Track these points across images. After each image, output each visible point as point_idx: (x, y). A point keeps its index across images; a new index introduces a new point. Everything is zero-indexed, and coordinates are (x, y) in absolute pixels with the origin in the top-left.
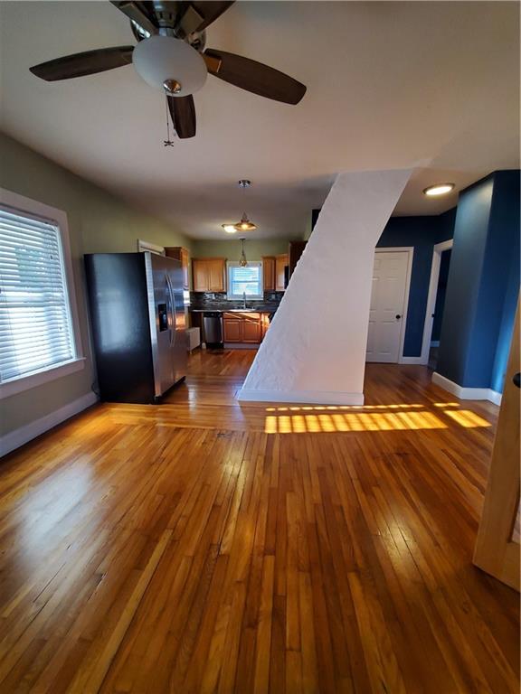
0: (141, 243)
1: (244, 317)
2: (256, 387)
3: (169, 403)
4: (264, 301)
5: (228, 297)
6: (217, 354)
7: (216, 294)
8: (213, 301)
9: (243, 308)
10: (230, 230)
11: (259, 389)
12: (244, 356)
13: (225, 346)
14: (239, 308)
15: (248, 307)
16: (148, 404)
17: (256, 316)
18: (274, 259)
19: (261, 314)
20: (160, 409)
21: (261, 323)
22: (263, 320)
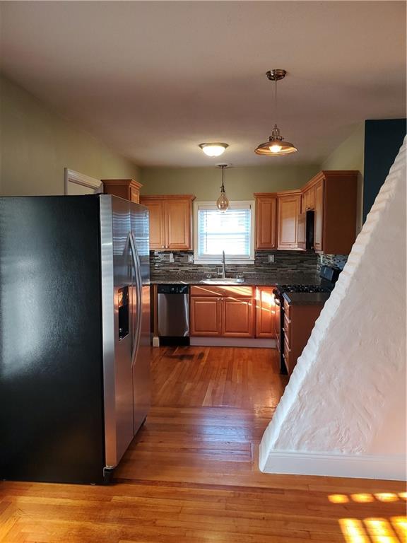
0: (71, 173)
1: (227, 294)
2: (298, 447)
3: (130, 481)
4: (255, 265)
5: (197, 259)
6: (182, 358)
7: (175, 254)
8: (171, 264)
9: (220, 277)
10: (214, 152)
11: (304, 450)
12: (231, 362)
13: (193, 341)
14: (213, 277)
15: (229, 276)
16: (88, 483)
17: (246, 291)
18: (276, 198)
19: (254, 288)
20: (116, 499)
21: (255, 302)
22: (257, 298)
